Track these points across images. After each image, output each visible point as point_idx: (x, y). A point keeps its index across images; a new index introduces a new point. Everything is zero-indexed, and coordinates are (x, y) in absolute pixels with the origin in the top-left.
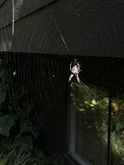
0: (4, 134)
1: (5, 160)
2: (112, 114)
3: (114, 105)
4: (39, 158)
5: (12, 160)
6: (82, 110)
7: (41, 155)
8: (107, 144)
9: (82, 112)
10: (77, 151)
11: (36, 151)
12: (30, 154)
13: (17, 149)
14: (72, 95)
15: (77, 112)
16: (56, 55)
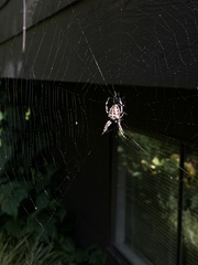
0: (9, 213)
1: (11, 256)
2: (185, 180)
3: (189, 165)
4: (67, 253)
5: (22, 256)
6: (136, 174)
7: (69, 247)
8: (176, 231)
9: (136, 178)
10: (127, 241)
11: (61, 241)
12: (51, 246)
13: (31, 237)
14: (120, 149)
15: (129, 177)
16: (82, 84)
